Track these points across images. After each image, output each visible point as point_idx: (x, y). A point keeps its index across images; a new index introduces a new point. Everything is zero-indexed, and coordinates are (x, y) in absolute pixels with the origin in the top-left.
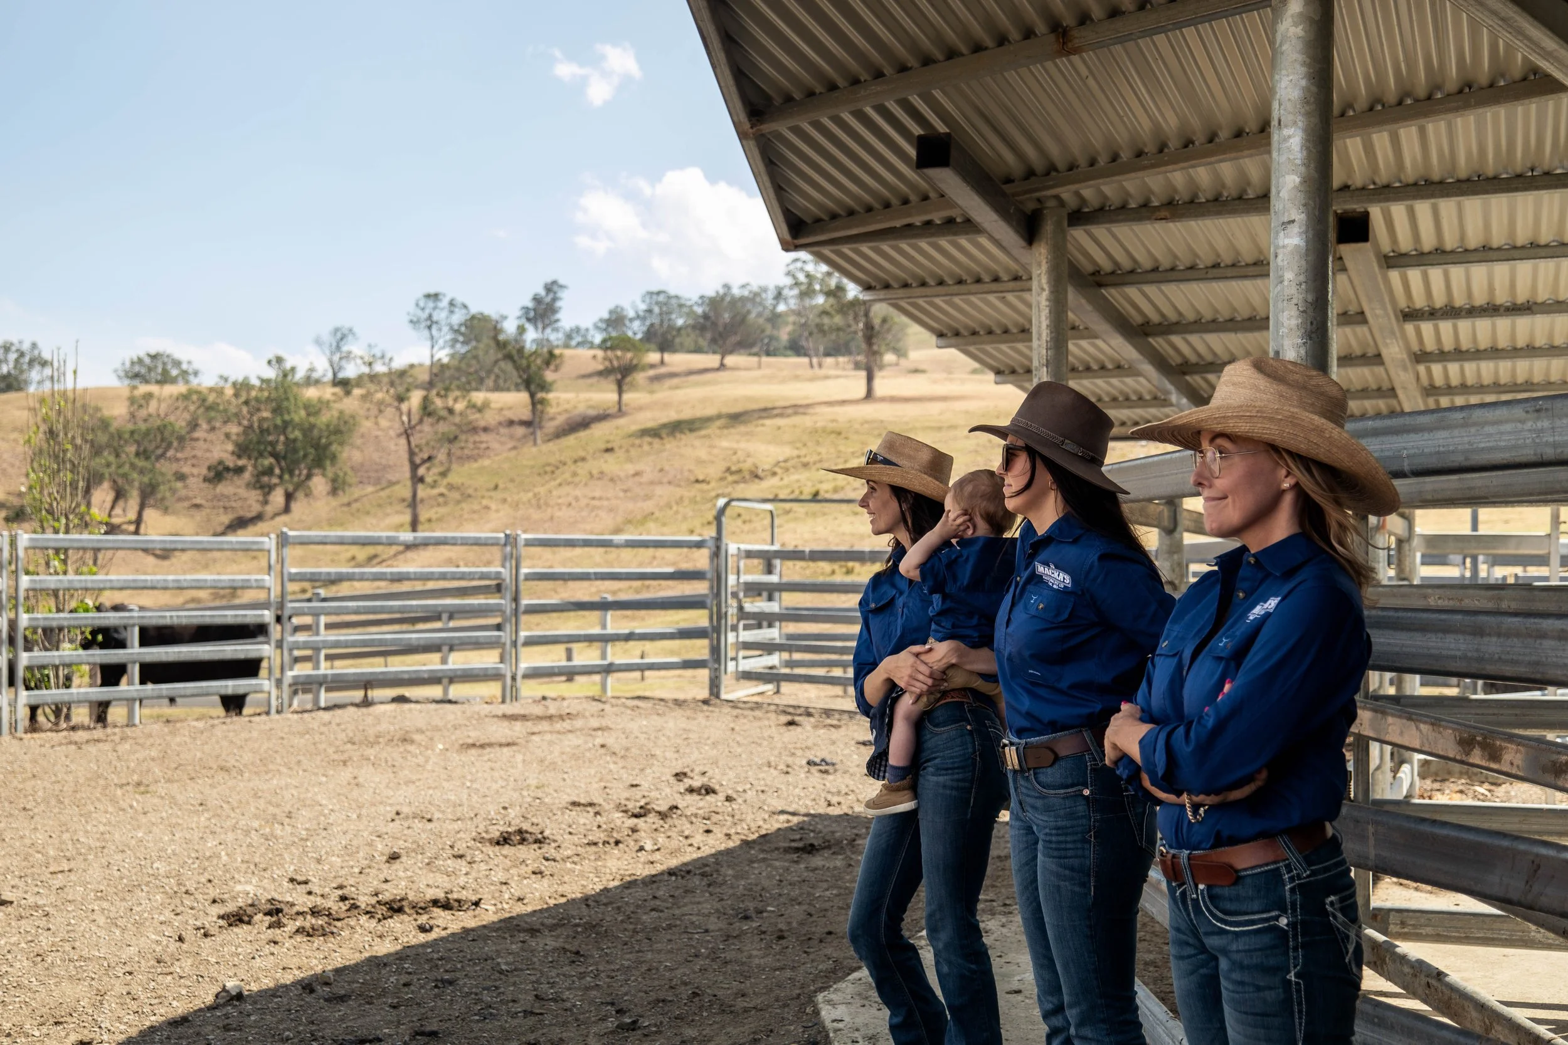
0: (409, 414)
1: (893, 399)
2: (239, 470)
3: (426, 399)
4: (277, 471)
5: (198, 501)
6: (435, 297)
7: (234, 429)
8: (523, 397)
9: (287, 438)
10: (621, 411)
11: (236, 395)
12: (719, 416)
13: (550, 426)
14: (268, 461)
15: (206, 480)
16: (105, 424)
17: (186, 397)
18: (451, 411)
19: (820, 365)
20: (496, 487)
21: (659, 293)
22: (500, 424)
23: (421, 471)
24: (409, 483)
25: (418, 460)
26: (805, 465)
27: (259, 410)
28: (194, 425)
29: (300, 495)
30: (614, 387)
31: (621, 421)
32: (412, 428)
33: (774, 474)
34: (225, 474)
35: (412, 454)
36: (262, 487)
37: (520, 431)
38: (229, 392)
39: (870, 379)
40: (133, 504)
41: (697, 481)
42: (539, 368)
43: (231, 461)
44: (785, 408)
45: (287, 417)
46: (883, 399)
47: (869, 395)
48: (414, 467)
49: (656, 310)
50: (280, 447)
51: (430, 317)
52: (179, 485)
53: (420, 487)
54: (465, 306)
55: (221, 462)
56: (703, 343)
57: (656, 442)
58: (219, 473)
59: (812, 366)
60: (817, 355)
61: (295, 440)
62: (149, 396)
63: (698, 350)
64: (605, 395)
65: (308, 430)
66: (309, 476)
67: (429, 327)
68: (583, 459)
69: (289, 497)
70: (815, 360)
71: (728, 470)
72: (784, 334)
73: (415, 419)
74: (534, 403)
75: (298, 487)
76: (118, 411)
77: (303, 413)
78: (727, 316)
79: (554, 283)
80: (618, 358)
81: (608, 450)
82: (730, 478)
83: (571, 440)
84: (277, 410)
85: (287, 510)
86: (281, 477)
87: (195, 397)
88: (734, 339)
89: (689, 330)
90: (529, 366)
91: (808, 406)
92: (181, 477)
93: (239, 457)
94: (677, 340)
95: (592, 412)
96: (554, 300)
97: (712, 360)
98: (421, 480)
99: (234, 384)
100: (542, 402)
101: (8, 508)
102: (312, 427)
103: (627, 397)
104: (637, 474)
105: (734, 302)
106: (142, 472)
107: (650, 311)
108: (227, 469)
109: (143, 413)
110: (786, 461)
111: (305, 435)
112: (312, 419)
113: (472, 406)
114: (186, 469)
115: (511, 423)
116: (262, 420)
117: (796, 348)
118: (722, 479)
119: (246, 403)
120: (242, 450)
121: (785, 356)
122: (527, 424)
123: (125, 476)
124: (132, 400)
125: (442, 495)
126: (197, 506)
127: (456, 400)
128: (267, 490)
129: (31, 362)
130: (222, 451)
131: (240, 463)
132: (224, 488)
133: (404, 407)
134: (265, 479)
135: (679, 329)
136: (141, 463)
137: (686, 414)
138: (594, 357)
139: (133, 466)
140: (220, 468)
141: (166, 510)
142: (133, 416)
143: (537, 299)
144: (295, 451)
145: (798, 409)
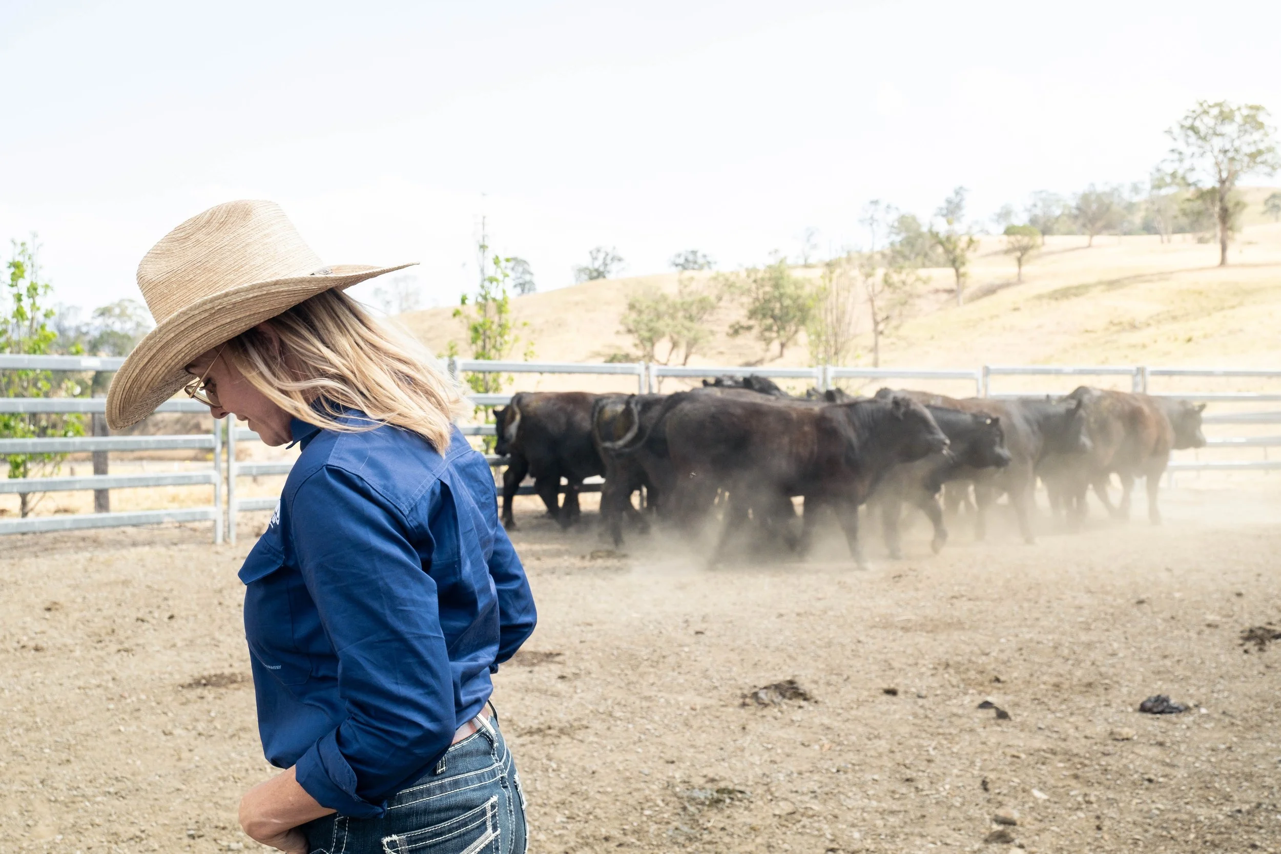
0: (873, 285)
1: (1243, 266)
2: (749, 328)
3: (886, 275)
4: (775, 328)
5: (722, 349)
6: (875, 202)
7: (746, 300)
8: (951, 271)
9: (782, 305)
10: (1020, 281)
11: (748, 276)
12: (1100, 283)
13: (967, 292)
14: (769, 321)
15: (728, 334)
16: (664, 298)
17: (715, 279)
18: (904, 283)
19: (1169, 241)
20: (932, 338)
21: (1041, 192)
22: (929, 292)
23: (881, 327)
24: (872, 335)
25: (879, 318)
26: (1174, 318)
27: (763, 286)
28: (720, 299)
29: (790, 344)
30: (1015, 263)
31: (1021, 288)
32: (875, 295)
33: (1149, 325)
34: (741, 331)
35: (874, 314)
36: (765, 340)
37: (944, 296)
38: (743, 274)
39: (1224, 249)
40: (682, 351)
41: (1087, 331)
42: (963, 250)
43: (745, 322)
44: (1152, 275)
45: (782, 291)
46: (1235, 266)
47: (1223, 262)
48: (876, 323)
49: (1040, 204)
50: (777, 312)
51: (872, 218)
52: (711, 338)
53: (881, 338)
54: (897, 209)
55: (738, 323)
56: (1075, 228)
57: (1053, 303)
58: (736, 330)
59: (1162, 242)
60: (1166, 233)
61: (787, 307)
62: (692, 279)
63: (1070, 233)
64: (1007, 268)
65: (795, 299)
66: (796, 332)
67: (871, 224)
68: (997, 316)
69: (783, 345)
70: (1165, 237)
71: (1111, 323)
72: (1138, 219)
73: (878, 288)
74: (958, 275)
75: (788, 339)
76: (671, 290)
77: (792, 288)
78: (1094, 207)
79: (961, 188)
80: (1018, 241)
81: (1016, 309)
82: (1114, 328)
83: (986, 302)
84: (777, 286)
85: (781, 355)
86: (778, 332)
87: (721, 279)
88: (1099, 224)
89: (1065, 218)
90: (954, 249)
91: (1172, 273)
92: (712, 333)
93: (750, 318)
94: (1056, 226)
95: (998, 282)
96: (961, 200)
97: (1083, 240)
98: (881, 333)
99: (747, 270)
100: (964, 275)
101: (603, 356)
102: (799, 297)
103: (1026, 269)
104: (1040, 327)
105: (1099, 197)
106: (689, 330)
107: (1035, 205)
108: (742, 327)
109: (688, 290)
110: (1158, 315)
111: (794, 302)
112: (799, 292)
113: (918, 279)
114: (715, 328)
115: (937, 291)
116: (765, 293)
117: (1148, 228)
118: (1107, 329)
119: (755, 281)
120: (752, 314)
121: (1140, 234)
122: (950, 291)
123: (679, 333)
124: (680, 282)
125: (893, 344)
126: (721, 353)
127: (907, 275)
128: (768, 341)
129: (612, 259)
130: (739, 315)
131: (752, 322)
132: (741, 340)
133: (870, 280)
134: (767, 334)
135: (1057, 219)
136: (688, 324)
137: (1074, 282)
138: (1000, 241)
139: (683, 326)
140: (737, 327)
141: (704, 355)
142: (680, 292)
143: (949, 202)
144: (787, 314)
145: (1163, 276)
